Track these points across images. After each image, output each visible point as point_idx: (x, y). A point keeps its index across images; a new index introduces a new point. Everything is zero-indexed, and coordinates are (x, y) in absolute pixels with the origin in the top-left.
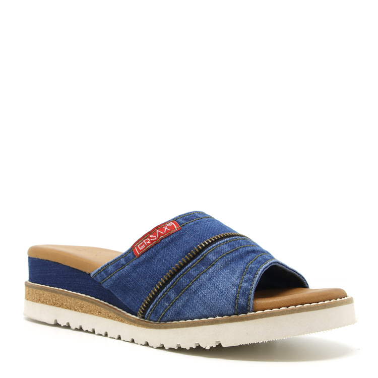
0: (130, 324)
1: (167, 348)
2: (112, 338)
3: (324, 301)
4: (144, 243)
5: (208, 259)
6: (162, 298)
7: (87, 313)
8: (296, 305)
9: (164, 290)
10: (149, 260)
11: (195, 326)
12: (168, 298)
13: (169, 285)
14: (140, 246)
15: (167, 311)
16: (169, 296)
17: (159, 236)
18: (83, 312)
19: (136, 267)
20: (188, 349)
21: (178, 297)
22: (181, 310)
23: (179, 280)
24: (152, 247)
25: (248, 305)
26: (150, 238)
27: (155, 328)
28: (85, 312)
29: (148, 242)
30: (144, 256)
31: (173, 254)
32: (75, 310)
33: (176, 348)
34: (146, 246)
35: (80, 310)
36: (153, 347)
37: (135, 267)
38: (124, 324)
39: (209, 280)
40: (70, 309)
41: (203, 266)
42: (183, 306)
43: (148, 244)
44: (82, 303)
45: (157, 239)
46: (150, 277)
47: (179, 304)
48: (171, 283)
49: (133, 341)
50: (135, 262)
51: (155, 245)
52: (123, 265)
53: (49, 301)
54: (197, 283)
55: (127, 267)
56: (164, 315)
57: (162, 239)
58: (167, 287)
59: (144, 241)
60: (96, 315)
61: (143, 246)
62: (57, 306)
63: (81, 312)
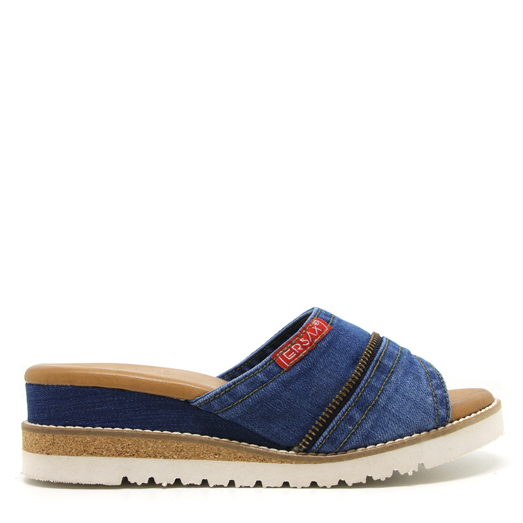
0: (282, 462)
1: (350, 485)
2: (245, 487)
3: (475, 412)
4: (292, 351)
5: (384, 365)
6: (343, 420)
7: (190, 458)
8: (470, 415)
9: (344, 409)
10: (306, 373)
11: (392, 450)
12: (350, 420)
13: (350, 402)
14: (288, 354)
15: (351, 436)
16: (351, 417)
17: (313, 340)
18: (182, 458)
19: (288, 383)
20: (383, 479)
21: (364, 416)
22: (370, 432)
23: (361, 395)
24: (306, 355)
25: (448, 416)
26: (301, 343)
27: (331, 461)
28: (186, 458)
29: (299, 349)
30: (298, 368)
31: (337, 361)
32: (165, 457)
33: (364, 482)
34: (298, 355)
35: (175, 457)
36: (325, 487)
37: (285, 384)
38: (269, 464)
39: (396, 390)
40: (155, 457)
41: (383, 374)
42: (372, 427)
43: (301, 352)
44: (181, 446)
45: (311, 344)
46: (313, 395)
47: (367, 425)
48: (352, 399)
49: (286, 485)
50: (285, 377)
51: (310, 351)
52: (263, 382)
53: (108, 450)
54: (384, 397)
55: (272, 385)
56: (346, 442)
57: (317, 343)
58: (348, 404)
59: (292, 347)
60: (211, 459)
61: (293, 355)
62: (126, 456)
63: (178, 458)
